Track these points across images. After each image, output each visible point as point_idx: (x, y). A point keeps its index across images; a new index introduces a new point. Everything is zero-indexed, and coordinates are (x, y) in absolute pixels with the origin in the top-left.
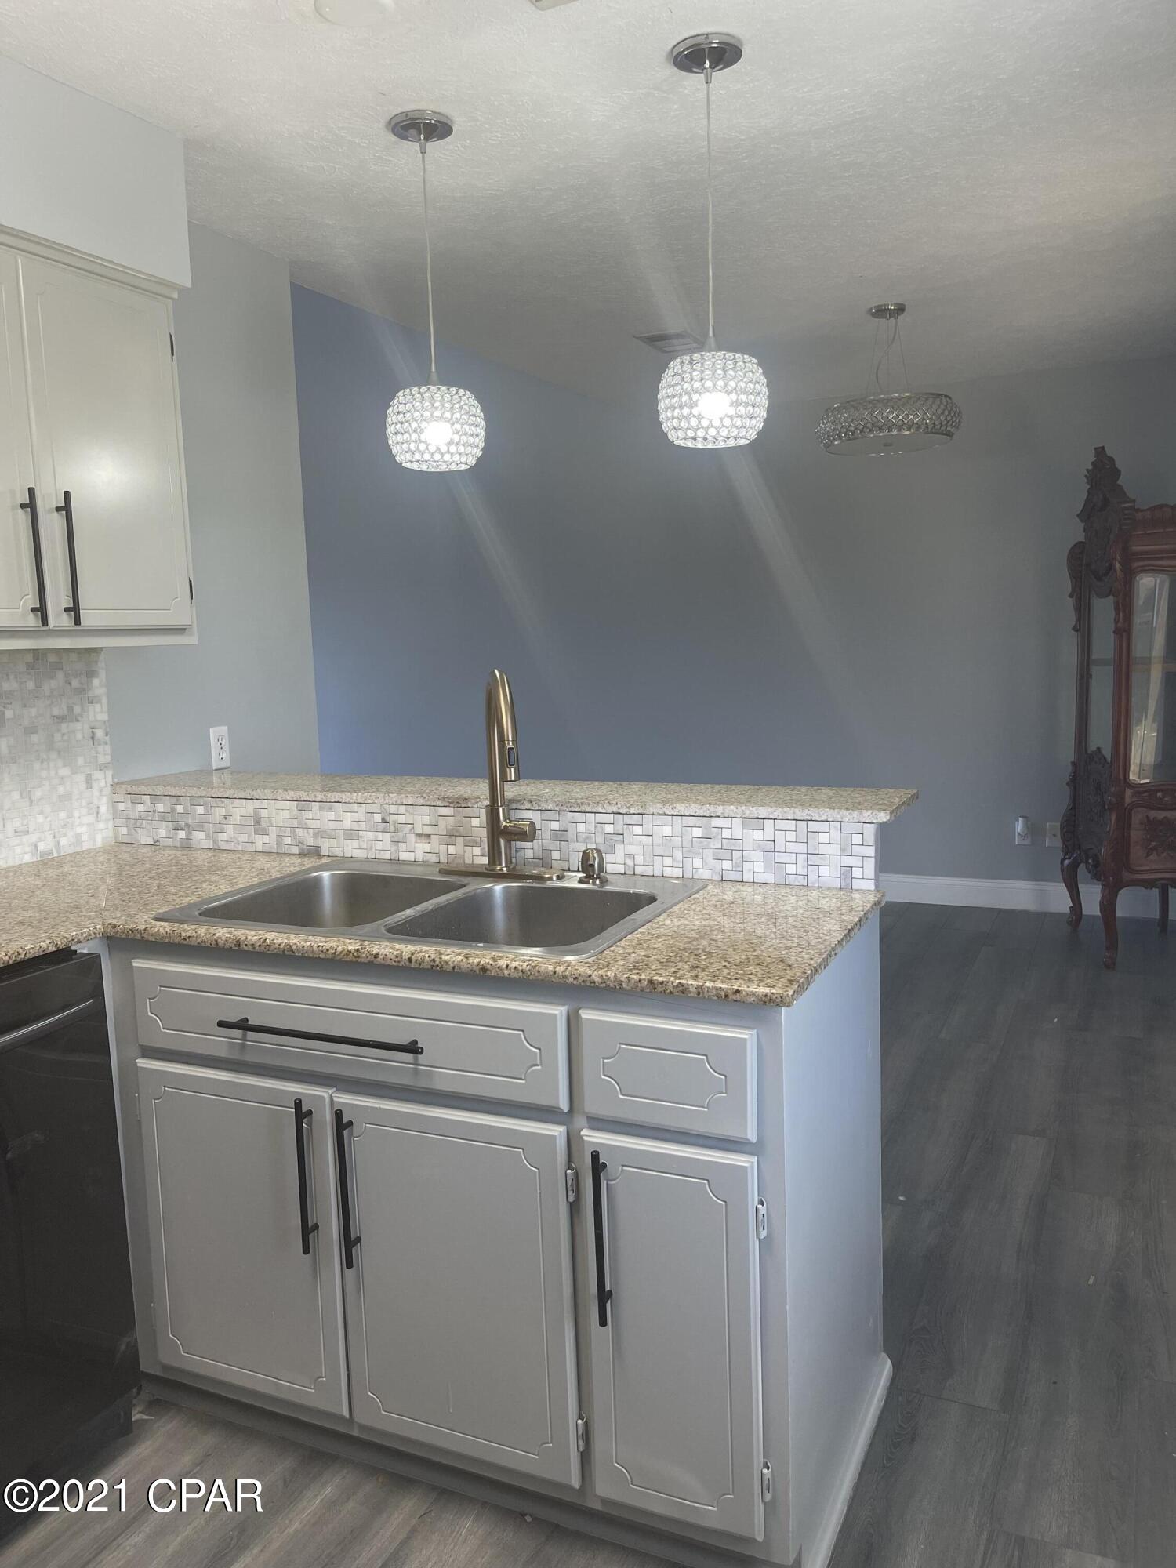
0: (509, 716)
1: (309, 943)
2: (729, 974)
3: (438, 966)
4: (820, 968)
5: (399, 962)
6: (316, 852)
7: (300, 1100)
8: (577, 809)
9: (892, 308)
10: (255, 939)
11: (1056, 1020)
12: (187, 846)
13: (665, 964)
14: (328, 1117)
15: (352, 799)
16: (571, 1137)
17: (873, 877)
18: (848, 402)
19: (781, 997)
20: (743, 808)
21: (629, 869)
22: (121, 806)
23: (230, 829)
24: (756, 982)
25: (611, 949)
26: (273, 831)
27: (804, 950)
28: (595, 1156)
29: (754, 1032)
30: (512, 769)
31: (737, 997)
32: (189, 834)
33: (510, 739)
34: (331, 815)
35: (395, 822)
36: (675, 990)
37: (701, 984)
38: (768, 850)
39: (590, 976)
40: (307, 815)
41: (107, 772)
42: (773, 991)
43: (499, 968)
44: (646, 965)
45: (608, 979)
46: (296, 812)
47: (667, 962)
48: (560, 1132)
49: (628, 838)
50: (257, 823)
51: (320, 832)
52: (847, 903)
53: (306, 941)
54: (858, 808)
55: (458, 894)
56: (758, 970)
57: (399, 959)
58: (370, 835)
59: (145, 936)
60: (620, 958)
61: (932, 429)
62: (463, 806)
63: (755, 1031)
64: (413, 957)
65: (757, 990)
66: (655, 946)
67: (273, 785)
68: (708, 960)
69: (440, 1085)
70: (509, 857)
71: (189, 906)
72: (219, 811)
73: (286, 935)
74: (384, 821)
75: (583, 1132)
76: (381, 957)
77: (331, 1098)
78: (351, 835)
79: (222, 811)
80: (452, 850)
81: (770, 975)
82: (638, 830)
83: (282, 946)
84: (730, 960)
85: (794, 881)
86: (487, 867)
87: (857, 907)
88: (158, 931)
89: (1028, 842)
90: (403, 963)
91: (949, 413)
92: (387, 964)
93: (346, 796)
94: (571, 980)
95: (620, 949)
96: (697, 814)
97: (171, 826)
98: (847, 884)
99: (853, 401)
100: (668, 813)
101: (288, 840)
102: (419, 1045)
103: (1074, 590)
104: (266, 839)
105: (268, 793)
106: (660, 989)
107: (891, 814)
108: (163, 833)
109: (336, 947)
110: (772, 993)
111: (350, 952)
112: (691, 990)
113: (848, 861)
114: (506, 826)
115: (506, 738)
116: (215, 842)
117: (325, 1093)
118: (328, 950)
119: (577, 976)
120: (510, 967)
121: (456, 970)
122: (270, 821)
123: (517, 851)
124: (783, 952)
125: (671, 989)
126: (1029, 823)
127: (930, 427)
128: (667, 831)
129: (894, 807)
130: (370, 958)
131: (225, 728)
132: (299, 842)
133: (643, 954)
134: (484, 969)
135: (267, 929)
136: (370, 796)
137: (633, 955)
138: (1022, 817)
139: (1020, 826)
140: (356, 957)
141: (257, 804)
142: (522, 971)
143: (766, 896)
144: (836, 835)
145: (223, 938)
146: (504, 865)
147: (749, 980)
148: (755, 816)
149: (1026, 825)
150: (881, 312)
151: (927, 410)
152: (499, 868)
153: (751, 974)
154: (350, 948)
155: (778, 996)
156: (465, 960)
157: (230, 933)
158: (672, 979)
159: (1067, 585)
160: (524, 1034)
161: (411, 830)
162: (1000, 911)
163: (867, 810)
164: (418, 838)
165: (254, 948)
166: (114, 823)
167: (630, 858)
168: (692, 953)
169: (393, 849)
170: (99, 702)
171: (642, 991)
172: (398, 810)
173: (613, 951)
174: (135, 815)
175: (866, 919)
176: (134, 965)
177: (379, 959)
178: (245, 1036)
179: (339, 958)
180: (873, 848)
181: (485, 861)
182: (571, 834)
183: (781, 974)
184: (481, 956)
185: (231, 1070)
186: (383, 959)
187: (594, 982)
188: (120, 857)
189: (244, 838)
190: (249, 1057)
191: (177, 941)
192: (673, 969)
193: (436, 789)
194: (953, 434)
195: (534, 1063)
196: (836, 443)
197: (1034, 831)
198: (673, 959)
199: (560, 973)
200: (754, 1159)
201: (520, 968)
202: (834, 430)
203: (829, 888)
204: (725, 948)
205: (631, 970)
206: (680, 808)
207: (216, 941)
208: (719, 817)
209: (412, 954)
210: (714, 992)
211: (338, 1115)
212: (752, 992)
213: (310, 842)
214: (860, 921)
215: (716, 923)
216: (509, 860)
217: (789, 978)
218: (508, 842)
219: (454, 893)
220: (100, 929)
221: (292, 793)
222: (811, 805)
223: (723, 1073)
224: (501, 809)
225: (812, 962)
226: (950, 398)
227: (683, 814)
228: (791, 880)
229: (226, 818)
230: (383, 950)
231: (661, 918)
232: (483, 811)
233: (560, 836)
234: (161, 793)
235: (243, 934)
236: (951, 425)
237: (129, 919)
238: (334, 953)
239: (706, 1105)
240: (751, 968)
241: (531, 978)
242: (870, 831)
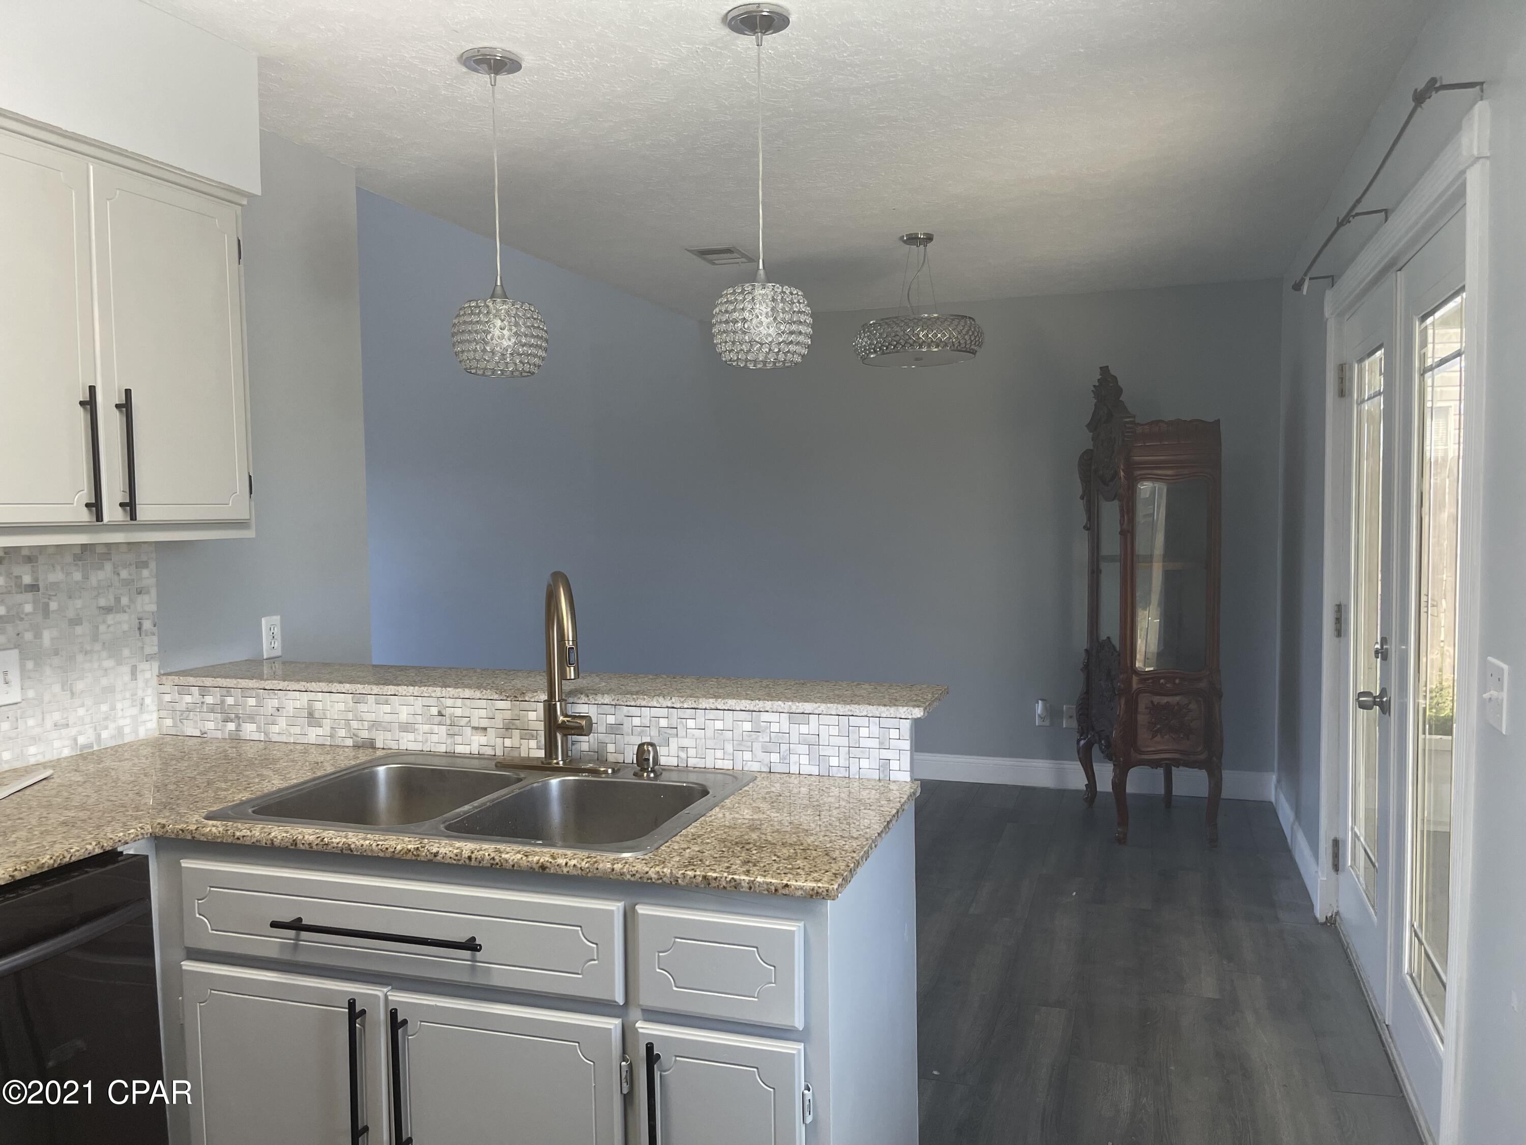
0: (569, 617)
1: (367, 842)
2: (778, 869)
3: (497, 864)
4: (862, 860)
5: (459, 860)
6: (370, 745)
7: (354, 1000)
8: (633, 703)
9: (922, 237)
10: (312, 838)
11: (1074, 893)
12: (236, 739)
13: (718, 859)
14: (382, 1016)
15: (408, 692)
16: (626, 1028)
17: (909, 770)
18: (882, 319)
19: (827, 891)
20: (790, 703)
21: (681, 762)
22: (167, 698)
23: (282, 722)
24: (804, 876)
25: (667, 844)
26: (327, 724)
27: (847, 843)
28: (650, 1048)
29: (801, 924)
30: (572, 668)
31: (786, 891)
32: (239, 725)
33: (571, 639)
34: (387, 708)
35: (451, 716)
36: (728, 886)
37: (752, 879)
38: (813, 743)
39: (647, 873)
40: (362, 707)
41: (153, 663)
42: (820, 885)
43: (558, 865)
44: (700, 861)
45: (665, 875)
46: (351, 704)
47: (720, 857)
48: (616, 1024)
49: (681, 732)
50: (311, 715)
51: (375, 725)
52: (885, 794)
53: (365, 839)
54: (895, 705)
55: (515, 789)
56: (805, 864)
57: (458, 858)
58: (426, 728)
59: (196, 835)
60: (676, 854)
61: (957, 347)
62: (520, 699)
63: (803, 922)
64: (473, 856)
65: (805, 884)
66: (708, 841)
67: (328, 676)
68: (759, 854)
69: (497, 981)
70: (565, 751)
71: (242, 803)
72: (272, 703)
73: (344, 833)
74: (440, 714)
75: (638, 1025)
76: (441, 856)
77: (386, 996)
78: (406, 727)
79: (275, 703)
80: (508, 743)
81: (817, 869)
82: (691, 723)
83: (340, 845)
84: (779, 854)
85: (837, 774)
86: (544, 760)
87: (895, 798)
88: (210, 830)
89: (1047, 723)
90: (462, 861)
91: (973, 333)
92: (446, 862)
93: (402, 689)
94: (629, 877)
95: (675, 844)
96: (747, 709)
97: (220, 718)
98: (885, 776)
99: (887, 319)
100: (719, 707)
101: (342, 733)
102: (477, 942)
103: (1084, 492)
104: (320, 731)
105: (323, 686)
106: (714, 884)
107: (924, 710)
108: (211, 725)
109: (395, 846)
110: (819, 887)
111: (410, 850)
112: (743, 885)
113: (885, 754)
114: (563, 721)
115: (566, 639)
116: (266, 734)
117: (379, 991)
118: (387, 849)
119: (634, 872)
120: (568, 865)
121: (515, 868)
122: (324, 714)
123: (573, 744)
124: (828, 846)
125: (724, 884)
126: (1048, 705)
127: (956, 346)
128: (719, 725)
129: (927, 704)
130: (430, 857)
131: (278, 617)
132: (354, 734)
133: (697, 849)
134: (543, 867)
135: (324, 827)
136: (427, 690)
137: (688, 851)
138: (1041, 700)
139: (1039, 708)
140: (415, 856)
141: (312, 696)
142: (581, 868)
143: (812, 788)
144: (875, 730)
145: (279, 837)
146: (560, 759)
147: (798, 874)
148: (801, 712)
149: (1045, 708)
150: (912, 239)
151: (953, 330)
152: (555, 761)
153: (799, 868)
154: (409, 847)
155: (824, 890)
156: (524, 858)
157: (287, 832)
158: (726, 874)
159: (1078, 488)
160: (582, 930)
161: (467, 723)
162: (1023, 788)
163: (903, 706)
164: (474, 731)
165: (311, 847)
166: (159, 715)
167: (683, 751)
168: (743, 847)
169: (449, 741)
170: (148, 592)
171: (697, 886)
172: (455, 703)
173: (669, 847)
174: (182, 706)
175: (903, 810)
176: (183, 865)
177: (438, 858)
178: (298, 935)
179: (397, 856)
180: (909, 742)
181: (541, 754)
182: (627, 728)
183: (827, 868)
184: (540, 855)
185: (280, 971)
186: (443, 857)
187: (651, 879)
188: (165, 750)
189: (297, 730)
190: (302, 958)
191: (230, 840)
192: (726, 865)
193: (493, 682)
194: (976, 351)
195: (591, 958)
196: (872, 356)
197: (1053, 713)
198: (726, 854)
199: (619, 871)
200: (801, 1046)
201: (579, 866)
202: (870, 344)
203: (868, 780)
204: (774, 841)
205: (685, 866)
206: (731, 703)
207: (272, 840)
208: (768, 712)
209: (472, 853)
210: (765, 886)
211: (393, 1014)
212: (800, 886)
213: (365, 734)
214: (897, 812)
215: (765, 816)
216: (565, 753)
217: (834, 872)
218: (565, 735)
219: (511, 787)
220: (148, 829)
221: (347, 686)
222: (852, 701)
223: (772, 964)
224: (558, 704)
225: (855, 855)
226: (973, 320)
227: (733, 709)
228: (834, 772)
229: (278, 710)
230: (443, 849)
231: (713, 812)
232: (541, 706)
233: (615, 729)
234: (210, 685)
235: (299, 833)
236: (975, 344)
237: (178, 818)
238: (394, 852)
239: (756, 996)
240: (798, 862)
241: (589, 875)
242: (906, 725)
